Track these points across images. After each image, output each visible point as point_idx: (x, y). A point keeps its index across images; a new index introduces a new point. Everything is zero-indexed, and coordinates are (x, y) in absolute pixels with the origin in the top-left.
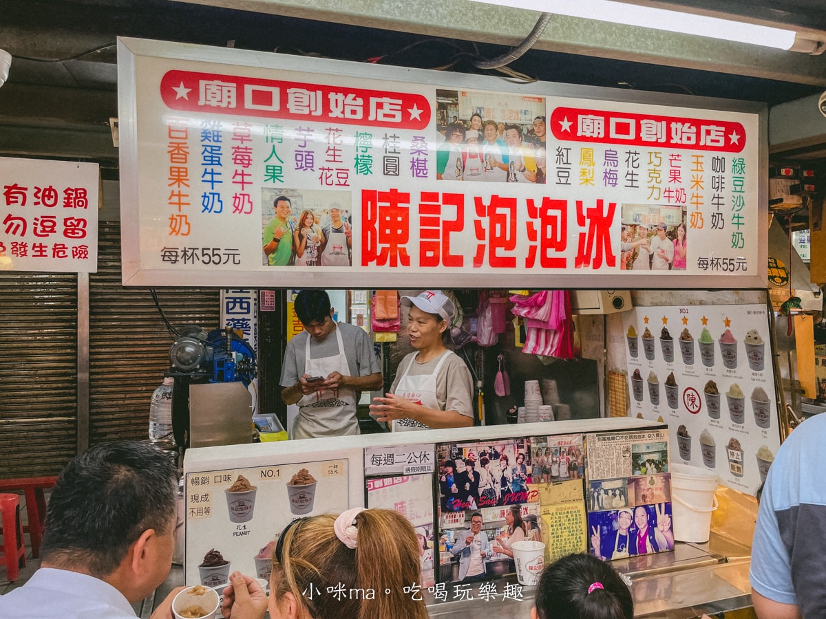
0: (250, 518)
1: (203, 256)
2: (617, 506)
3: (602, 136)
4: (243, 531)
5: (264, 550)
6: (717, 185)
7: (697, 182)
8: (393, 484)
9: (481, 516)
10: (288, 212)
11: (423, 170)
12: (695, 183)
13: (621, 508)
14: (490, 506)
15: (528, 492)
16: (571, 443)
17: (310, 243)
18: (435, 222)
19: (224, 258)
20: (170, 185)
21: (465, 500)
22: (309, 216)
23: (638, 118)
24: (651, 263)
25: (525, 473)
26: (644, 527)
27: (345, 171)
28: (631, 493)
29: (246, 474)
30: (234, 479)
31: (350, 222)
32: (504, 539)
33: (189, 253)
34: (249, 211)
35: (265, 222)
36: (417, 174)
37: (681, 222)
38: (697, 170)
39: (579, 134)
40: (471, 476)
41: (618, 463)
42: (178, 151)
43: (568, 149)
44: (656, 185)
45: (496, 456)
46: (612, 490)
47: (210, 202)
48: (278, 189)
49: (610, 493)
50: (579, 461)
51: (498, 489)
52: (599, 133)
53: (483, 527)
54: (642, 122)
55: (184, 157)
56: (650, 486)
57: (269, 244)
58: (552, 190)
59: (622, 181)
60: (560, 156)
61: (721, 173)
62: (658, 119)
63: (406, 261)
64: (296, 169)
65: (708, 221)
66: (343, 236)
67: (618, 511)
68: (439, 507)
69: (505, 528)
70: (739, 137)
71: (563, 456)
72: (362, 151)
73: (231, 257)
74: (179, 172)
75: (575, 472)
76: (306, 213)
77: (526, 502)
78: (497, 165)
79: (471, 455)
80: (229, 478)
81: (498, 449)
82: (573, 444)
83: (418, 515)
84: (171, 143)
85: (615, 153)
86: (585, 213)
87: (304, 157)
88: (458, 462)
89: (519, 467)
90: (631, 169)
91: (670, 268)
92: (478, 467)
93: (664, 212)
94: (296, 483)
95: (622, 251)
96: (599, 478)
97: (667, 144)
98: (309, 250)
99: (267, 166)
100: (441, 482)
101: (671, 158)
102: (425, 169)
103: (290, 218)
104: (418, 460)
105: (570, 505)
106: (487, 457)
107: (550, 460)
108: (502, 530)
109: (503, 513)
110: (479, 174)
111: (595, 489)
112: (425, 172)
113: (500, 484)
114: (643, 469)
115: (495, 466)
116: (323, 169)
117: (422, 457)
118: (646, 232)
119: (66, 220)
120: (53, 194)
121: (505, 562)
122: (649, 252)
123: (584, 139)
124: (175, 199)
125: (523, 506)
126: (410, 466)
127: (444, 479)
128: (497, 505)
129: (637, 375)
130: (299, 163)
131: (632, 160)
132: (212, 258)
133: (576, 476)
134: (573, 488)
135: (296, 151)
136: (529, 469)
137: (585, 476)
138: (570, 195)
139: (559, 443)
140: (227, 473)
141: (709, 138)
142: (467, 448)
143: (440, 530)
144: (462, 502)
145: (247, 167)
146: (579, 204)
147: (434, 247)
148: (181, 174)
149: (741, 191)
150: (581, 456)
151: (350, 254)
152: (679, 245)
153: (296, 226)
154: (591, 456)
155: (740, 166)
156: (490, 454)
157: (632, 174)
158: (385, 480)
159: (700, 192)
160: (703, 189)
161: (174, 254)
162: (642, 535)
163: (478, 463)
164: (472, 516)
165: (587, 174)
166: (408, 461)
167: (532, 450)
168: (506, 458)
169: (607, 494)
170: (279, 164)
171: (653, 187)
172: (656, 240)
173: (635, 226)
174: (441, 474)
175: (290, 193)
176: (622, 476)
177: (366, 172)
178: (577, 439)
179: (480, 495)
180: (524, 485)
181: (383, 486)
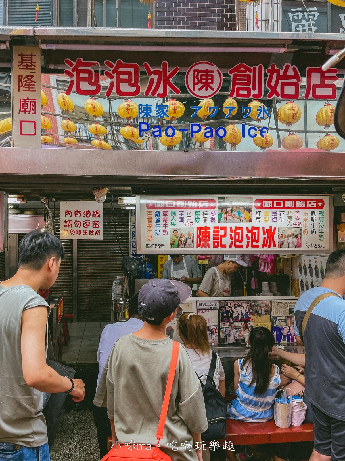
1: (155, 246)
2: (283, 325)
3: (271, 207)
6: (313, 220)
7: (306, 219)
8: (206, 312)
9: (234, 324)
10: (177, 234)
14: (237, 321)
15: (250, 318)
16: (266, 303)
17: (182, 242)
18: (218, 235)
19: (161, 247)
20: (148, 228)
21: (229, 318)
23: (284, 200)
24: (288, 246)
25: (249, 312)
26: (293, 333)
27: (192, 222)
28: (288, 321)
32: (242, 332)
33: (152, 246)
34: (167, 234)
36: (212, 222)
38: (306, 216)
39: (263, 207)
40: (231, 311)
41: (284, 311)
42: (150, 220)
43: (260, 212)
44: (291, 221)
45: (239, 306)
47: (157, 232)
49: (280, 321)
50: (269, 309)
51: (240, 316)
53: (234, 328)
54: (285, 202)
57: (172, 243)
58: (254, 224)
59: (278, 220)
60: (257, 214)
61: (314, 216)
62: (291, 200)
63: (209, 246)
65: (310, 232)
66: (191, 240)
67: (283, 327)
68: (220, 320)
69: (242, 329)
70: (322, 204)
71: (263, 307)
72: (197, 216)
74: (150, 225)
76: (182, 234)
78: (237, 218)
79: (231, 305)
81: (240, 304)
83: (214, 322)
84: (148, 218)
85: (276, 212)
86: (265, 231)
87: (181, 219)
89: (247, 310)
90: (281, 216)
91: (295, 247)
93: (293, 230)
95: (278, 242)
96: (276, 315)
97: (295, 208)
98: (182, 244)
99: (172, 222)
100: (221, 313)
101: (296, 212)
102: (215, 220)
103: (177, 236)
104: (213, 305)
105: (265, 323)
106: (236, 306)
107: (258, 308)
109: (241, 324)
110: (231, 221)
111: (274, 319)
114: (293, 314)
115: (238, 309)
116: (186, 222)
117: (215, 304)
118: (287, 236)
119: (93, 222)
120: (89, 213)
121: (242, 339)
122: (288, 242)
123: (265, 208)
124: (149, 232)
125: (249, 322)
126: (211, 307)
127: (222, 312)
128: (239, 321)
129: (302, 281)
130: (180, 221)
131: (282, 214)
132: (158, 247)
133: (268, 314)
134: (267, 318)
135: (179, 218)
136: (251, 311)
137: (271, 314)
138: (260, 226)
139: (262, 303)
141: (310, 205)
142: (229, 303)
143: (220, 327)
145: (167, 223)
146: (264, 228)
147: (218, 242)
149: (322, 222)
151: (193, 245)
152: (299, 240)
153: (179, 238)
154: (273, 308)
155: (322, 213)
156: (237, 305)
157: (282, 218)
158: (203, 310)
159: (307, 223)
160: (308, 221)
161: (149, 246)
162: (292, 336)
163: (233, 308)
164: (231, 324)
165: (266, 219)
166: (210, 305)
167: (252, 304)
168: (243, 307)
170: (175, 221)
171: (289, 222)
172: (290, 238)
174: (221, 310)
175: (178, 229)
176: (285, 315)
177: (198, 222)
178: (268, 302)
179: (234, 318)
180: (249, 316)
181: (203, 312)
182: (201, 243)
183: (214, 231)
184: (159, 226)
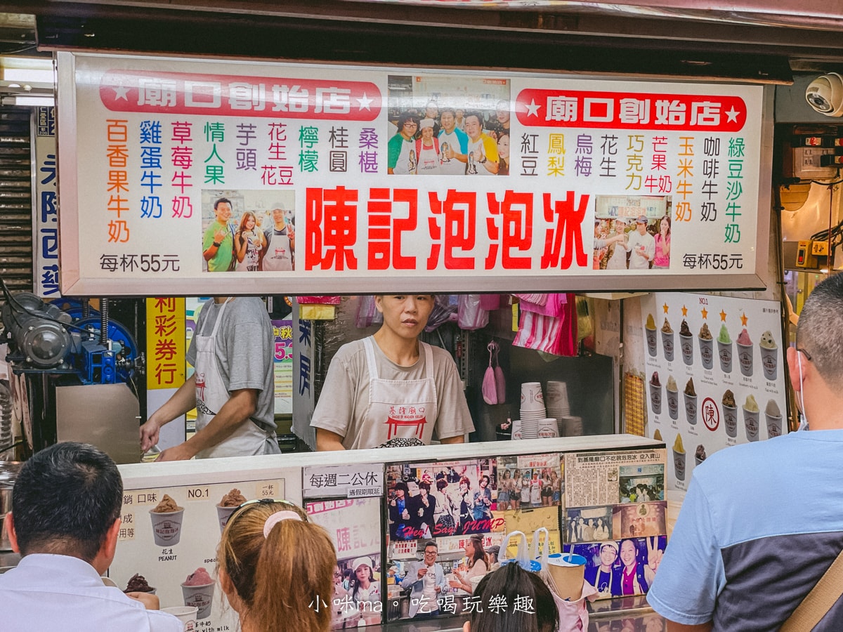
0: (177, 541)
1: (142, 263)
2: (599, 539)
3: (574, 119)
4: (169, 555)
5: (192, 576)
6: (709, 170)
7: (685, 168)
8: (335, 508)
9: (436, 546)
10: (229, 214)
11: (373, 164)
12: (683, 169)
13: (603, 540)
14: (447, 535)
15: (492, 520)
16: (545, 464)
17: (251, 247)
18: (385, 220)
19: (163, 265)
20: (109, 190)
21: (418, 527)
22: (251, 218)
23: (617, 97)
24: (628, 261)
25: (490, 499)
26: (632, 564)
27: (289, 169)
28: (617, 523)
29: (172, 494)
30: (159, 499)
31: (294, 224)
32: (462, 573)
33: (128, 261)
34: (188, 215)
35: (206, 226)
36: (366, 169)
37: (664, 214)
38: (686, 154)
39: (548, 118)
40: (425, 501)
41: (602, 488)
42: (118, 155)
43: (534, 136)
44: (636, 173)
45: (456, 478)
46: (594, 519)
47: (149, 207)
48: (218, 191)
49: (591, 522)
50: (555, 485)
51: (457, 516)
52: (571, 117)
53: (438, 558)
54: (621, 101)
55: (123, 160)
56: (639, 515)
57: (208, 249)
58: (516, 182)
59: (597, 169)
60: (526, 143)
61: (714, 157)
62: (641, 97)
63: (353, 264)
64: (238, 168)
65: (697, 212)
66: (285, 239)
67: (600, 544)
68: (388, 535)
69: (464, 560)
70: (738, 113)
71: (536, 479)
72: (307, 147)
73: (170, 263)
74: (118, 176)
75: (550, 497)
76: (248, 215)
77: (489, 531)
78: (455, 156)
79: (426, 477)
80: (154, 498)
81: (459, 470)
82: (548, 466)
83: (364, 542)
84: (110, 146)
85: (589, 138)
86: (553, 207)
87: (246, 155)
88: (411, 485)
89: (483, 491)
90: (607, 156)
91: (650, 267)
92: (434, 490)
93: (645, 204)
94: (226, 504)
95: (595, 249)
96: (578, 506)
97: (652, 125)
98: (250, 254)
99: (208, 167)
100: (390, 507)
101: (655, 141)
102: (375, 164)
103: (230, 221)
104: (364, 482)
106: (445, 479)
107: (520, 484)
108: (460, 562)
109: (462, 544)
110: (434, 167)
111: (572, 518)
112: (375, 166)
113: (459, 511)
114: (633, 496)
115: (453, 489)
116: (266, 168)
117: (369, 478)
118: (623, 227)
121: (462, 598)
122: (626, 249)
123: (553, 123)
124: (114, 205)
125: (486, 535)
126: (355, 488)
127: (394, 503)
128: (456, 534)
129: (655, 380)
130: (241, 162)
131: (608, 145)
132: (151, 265)
133: (551, 503)
134: (546, 516)
135: (237, 149)
136: (494, 494)
137: (561, 503)
138: (536, 187)
139: (531, 464)
140: (151, 492)
141: (701, 116)
142: (422, 468)
143: (388, 561)
144: (414, 530)
145: (187, 168)
146: (547, 197)
147: (384, 248)
148: (120, 178)
149: (738, 177)
150: (557, 480)
151: (293, 257)
152: (661, 240)
153: (237, 229)
154: (569, 479)
155: (738, 147)
156: (449, 476)
157: (609, 162)
158: (326, 503)
159: (689, 179)
160: (692, 175)
161: (113, 261)
162: (629, 573)
163: (434, 487)
164: (425, 546)
165: (557, 163)
166: (352, 482)
167: (498, 472)
168: (467, 481)
169: (588, 524)
170: (220, 164)
171: (633, 176)
172: (634, 235)
173: (611, 220)
174: (390, 497)
175: (232, 194)
176: (606, 504)
177: (311, 169)
178: (553, 460)
179: (436, 522)
180: (488, 512)
181: (324, 510)
182: (325, 249)
183: (372, 207)
184: (155, 181)
